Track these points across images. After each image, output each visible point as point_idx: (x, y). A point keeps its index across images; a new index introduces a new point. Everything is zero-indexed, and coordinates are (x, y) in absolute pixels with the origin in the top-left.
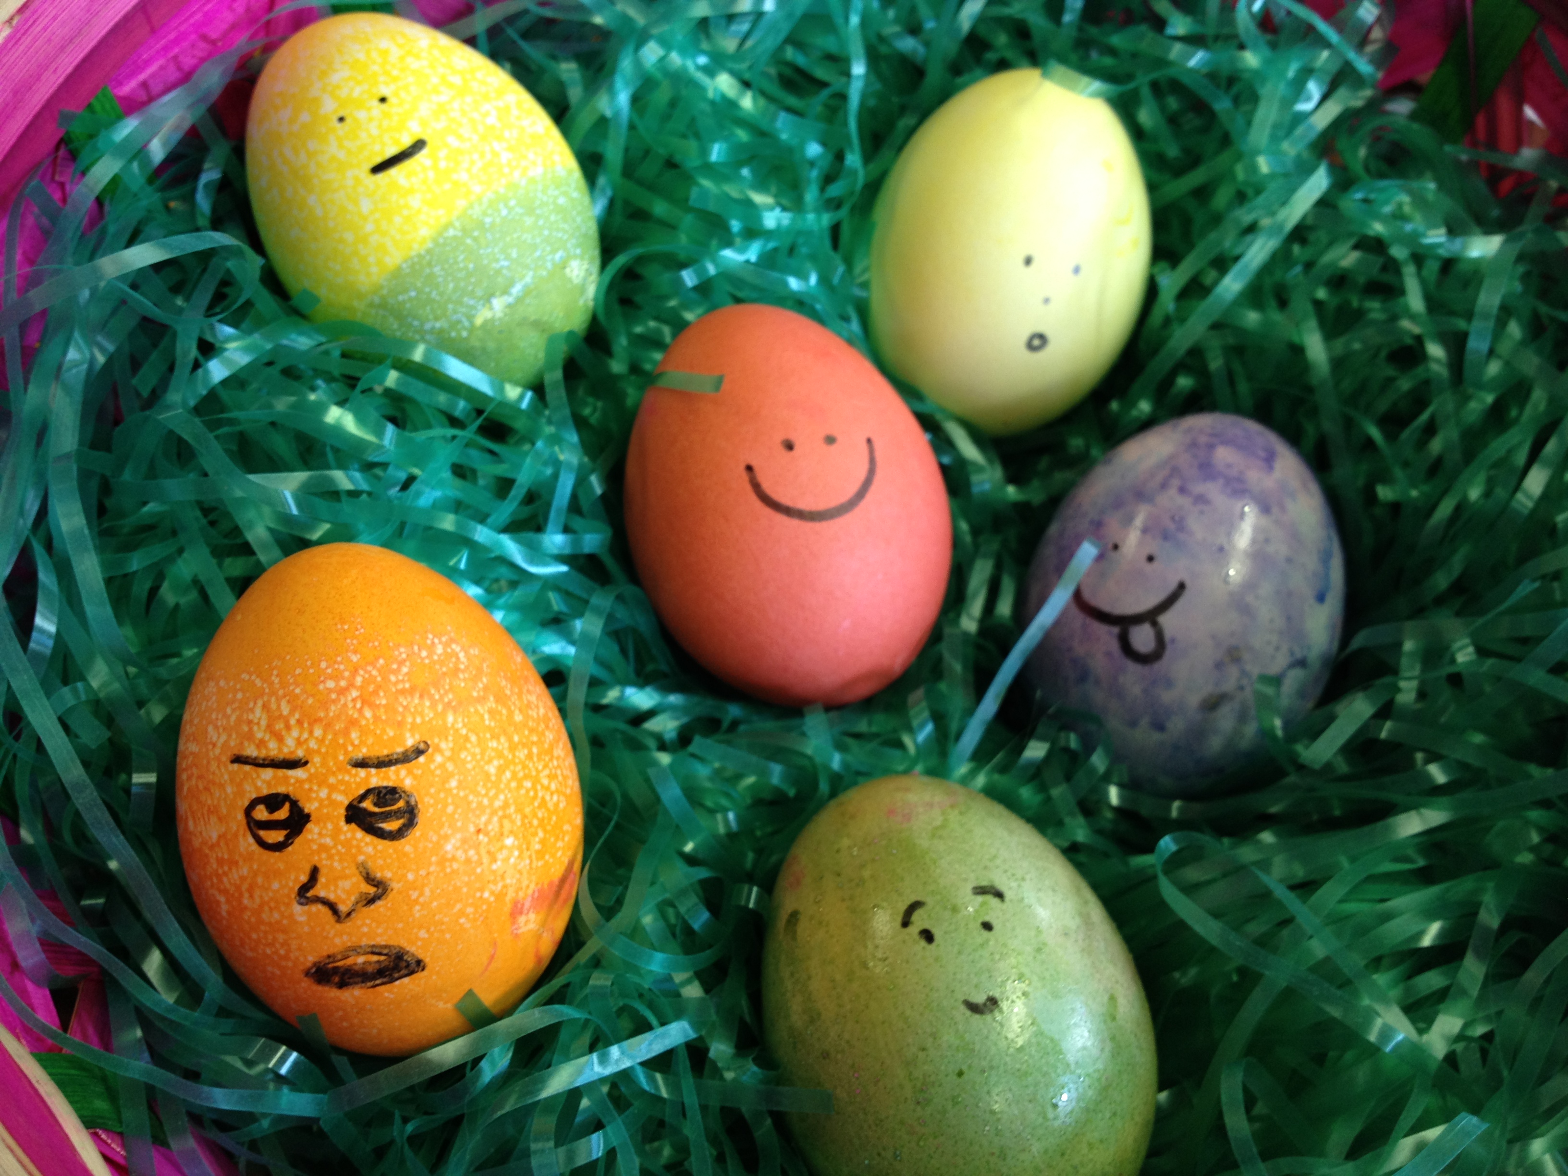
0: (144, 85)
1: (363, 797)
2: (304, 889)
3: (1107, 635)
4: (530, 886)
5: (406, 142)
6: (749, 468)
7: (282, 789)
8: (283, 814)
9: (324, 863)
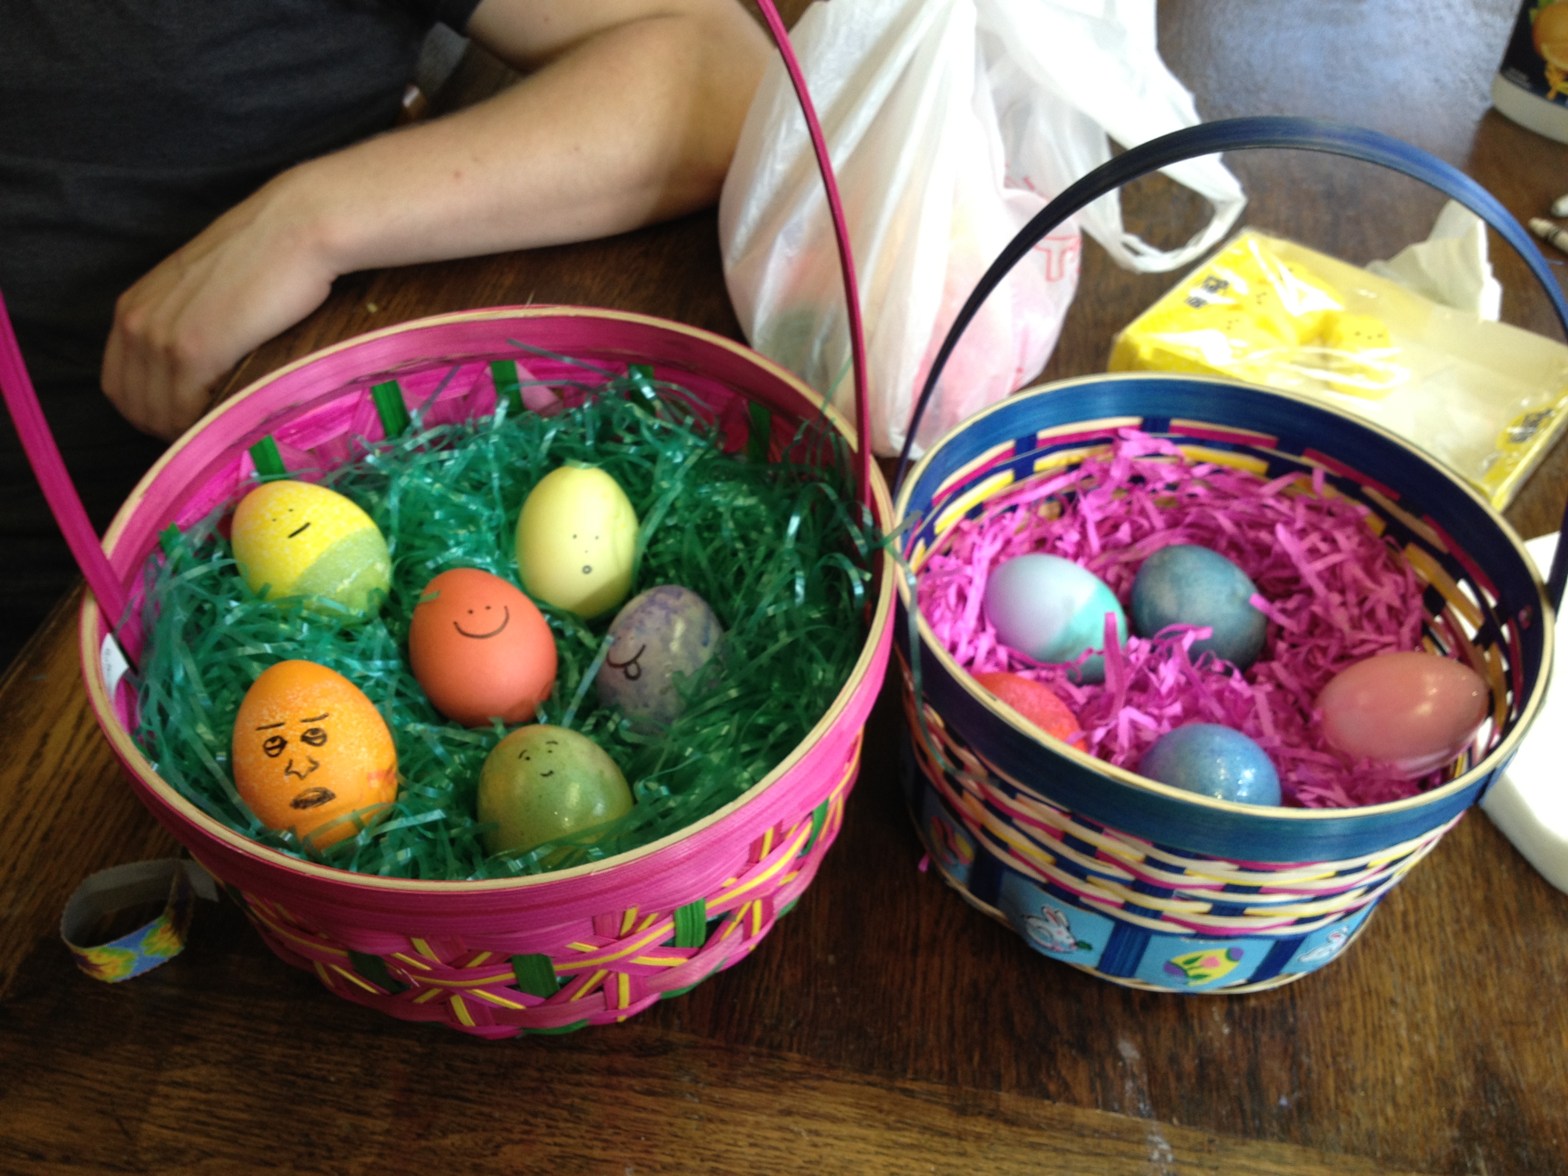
0: (187, 520)
1: (306, 732)
2: (288, 768)
3: (619, 672)
4: (373, 769)
5: (302, 524)
6: (455, 623)
7: (276, 734)
8: (277, 743)
9: (294, 757)
